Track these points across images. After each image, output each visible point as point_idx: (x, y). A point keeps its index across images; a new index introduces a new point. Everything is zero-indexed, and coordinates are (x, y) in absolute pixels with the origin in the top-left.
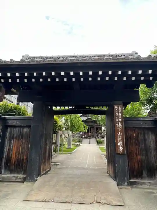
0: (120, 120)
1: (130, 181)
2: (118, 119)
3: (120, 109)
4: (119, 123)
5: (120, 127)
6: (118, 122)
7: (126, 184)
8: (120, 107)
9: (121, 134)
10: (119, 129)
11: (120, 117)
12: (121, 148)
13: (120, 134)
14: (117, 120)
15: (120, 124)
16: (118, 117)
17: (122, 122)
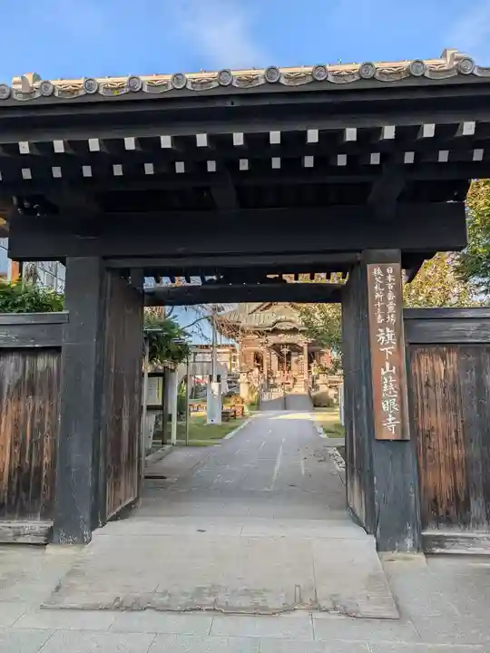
0: (392, 319)
1: (424, 533)
2: (385, 317)
3: (390, 278)
4: (388, 330)
5: (390, 344)
6: (384, 325)
7: (409, 542)
8: (390, 270)
9: (394, 371)
10: (388, 351)
11: (391, 307)
12: (391, 419)
13: (391, 369)
14: (380, 320)
15: (390, 334)
16: (385, 309)
17: (396, 328)
